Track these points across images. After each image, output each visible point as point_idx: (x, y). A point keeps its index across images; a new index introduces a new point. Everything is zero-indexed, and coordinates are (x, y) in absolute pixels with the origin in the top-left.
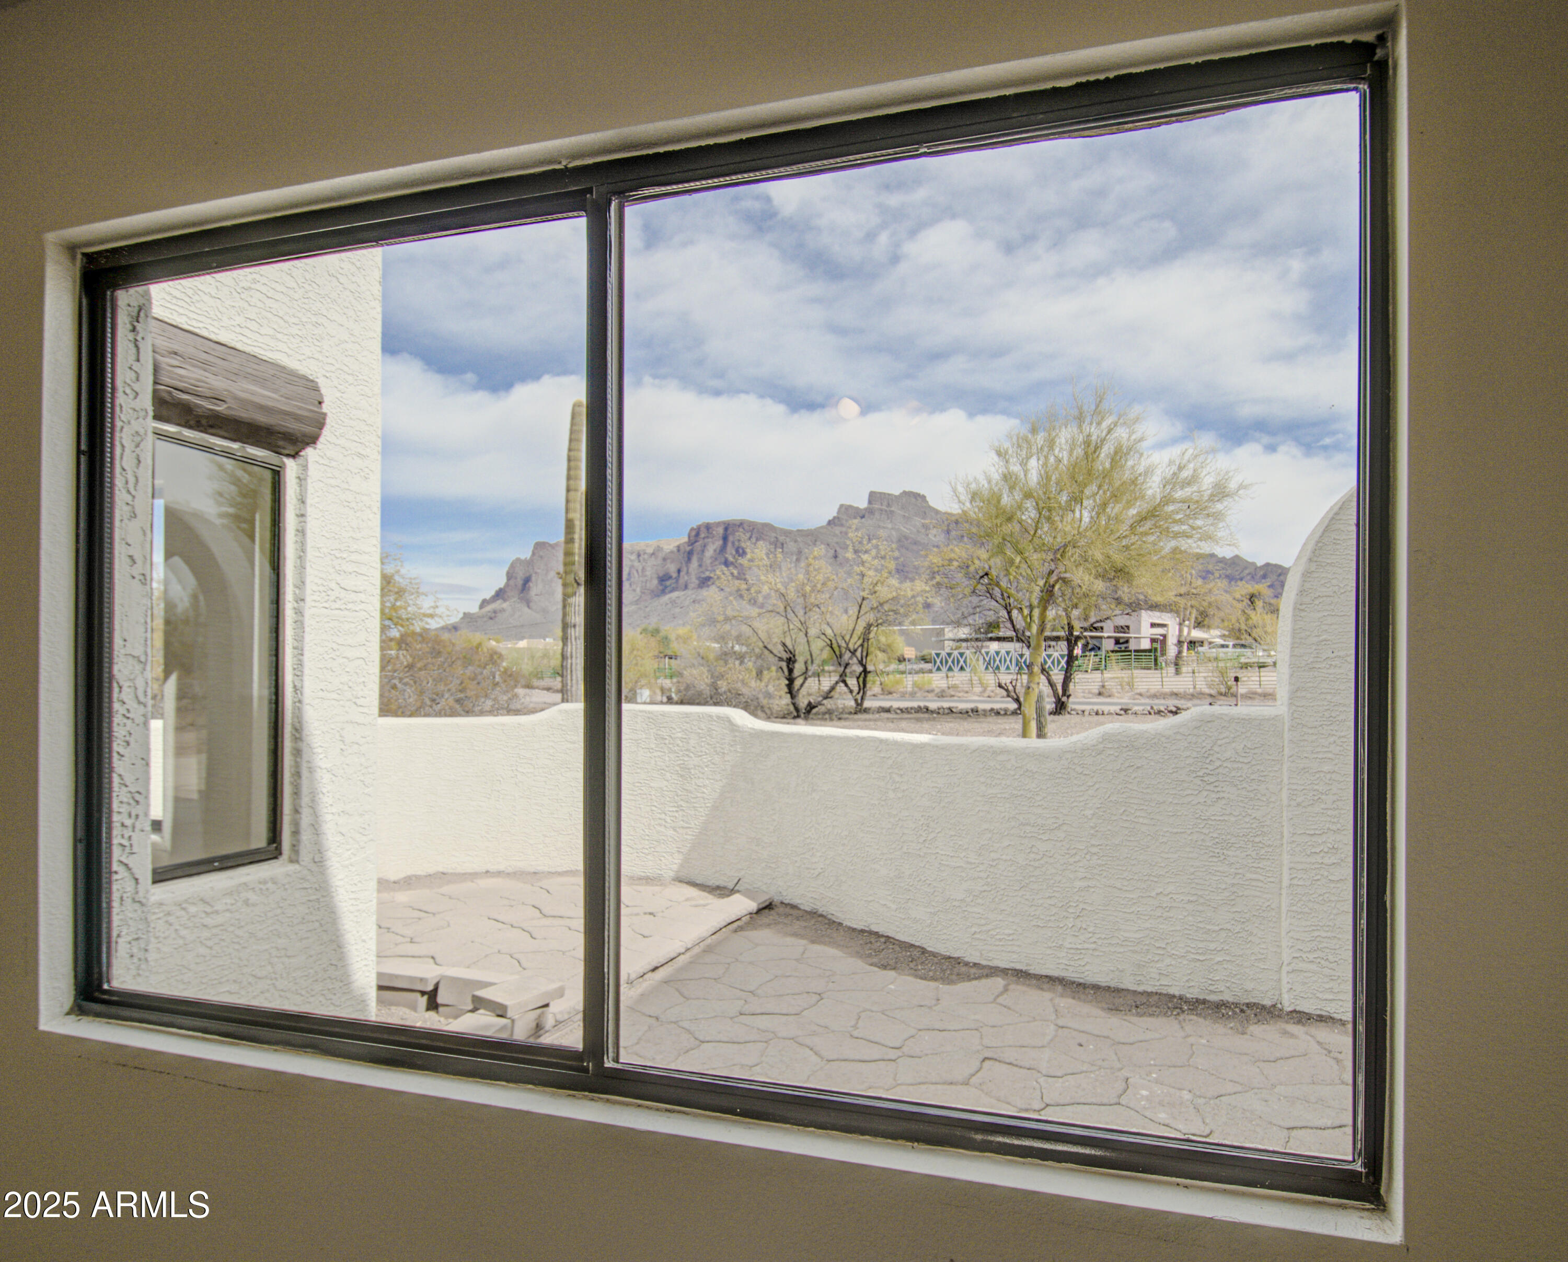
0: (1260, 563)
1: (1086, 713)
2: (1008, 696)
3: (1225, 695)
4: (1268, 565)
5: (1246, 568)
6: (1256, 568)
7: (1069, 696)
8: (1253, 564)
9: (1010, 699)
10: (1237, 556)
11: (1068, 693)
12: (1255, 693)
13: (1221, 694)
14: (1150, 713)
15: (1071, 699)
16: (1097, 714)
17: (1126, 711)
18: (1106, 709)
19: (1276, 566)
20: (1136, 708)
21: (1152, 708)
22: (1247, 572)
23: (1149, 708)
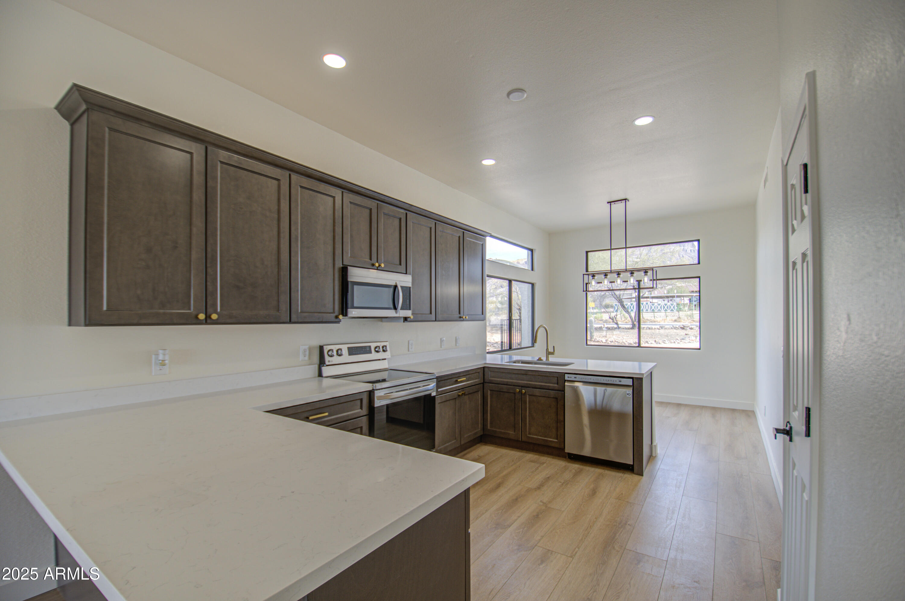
2: (613, 322)
9: (614, 323)
14: (672, 328)
16: (650, 329)
20: (666, 326)
21: (673, 326)
23: (672, 326)
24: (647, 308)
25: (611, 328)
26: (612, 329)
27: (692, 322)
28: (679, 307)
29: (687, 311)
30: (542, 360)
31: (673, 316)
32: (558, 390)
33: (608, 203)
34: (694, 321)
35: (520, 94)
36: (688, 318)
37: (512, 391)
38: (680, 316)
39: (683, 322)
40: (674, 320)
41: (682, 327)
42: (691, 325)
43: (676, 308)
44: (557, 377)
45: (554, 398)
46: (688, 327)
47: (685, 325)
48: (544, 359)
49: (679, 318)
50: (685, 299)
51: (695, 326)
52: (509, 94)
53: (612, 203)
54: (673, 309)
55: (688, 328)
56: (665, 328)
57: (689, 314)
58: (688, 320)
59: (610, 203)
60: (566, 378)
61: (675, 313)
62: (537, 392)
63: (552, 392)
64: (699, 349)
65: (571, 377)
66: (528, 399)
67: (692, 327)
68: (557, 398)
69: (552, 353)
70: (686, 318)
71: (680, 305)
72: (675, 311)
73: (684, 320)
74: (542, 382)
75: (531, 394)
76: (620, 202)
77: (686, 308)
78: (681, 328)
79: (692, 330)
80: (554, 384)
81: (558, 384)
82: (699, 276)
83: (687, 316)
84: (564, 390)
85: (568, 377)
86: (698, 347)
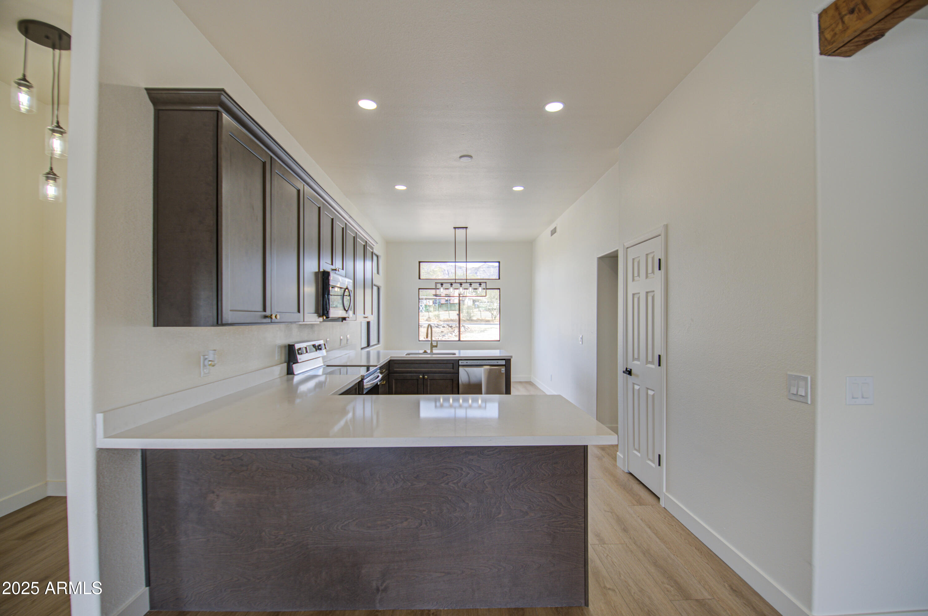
27: (439, 321)
28: (426, 308)
29: (433, 312)
30: (427, 352)
31: (422, 316)
32: (453, 373)
33: (454, 228)
34: (440, 320)
35: (469, 158)
36: (436, 318)
37: (415, 378)
38: (430, 317)
39: (433, 322)
40: (425, 319)
41: (437, 325)
42: (443, 324)
43: (424, 309)
44: (453, 364)
45: (450, 379)
46: (441, 325)
47: (439, 324)
48: (429, 351)
49: (429, 318)
50: (430, 301)
51: (446, 325)
52: (461, 157)
53: (456, 229)
54: (422, 310)
55: (441, 327)
56: (423, 326)
57: (437, 315)
58: (436, 320)
59: (455, 228)
60: (460, 364)
61: (423, 314)
62: (437, 376)
63: (449, 375)
64: (499, 341)
65: (464, 363)
66: (429, 383)
67: (444, 325)
68: (453, 380)
69: (436, 346)
70: (434, 318)
71: (427, 307)
72: (423, 312)
73: (433, 320)
74: (440, 368)
75: (431, 378)
76: (462, 229)
77: (432, 309)
78: (436, 326)
79: (444, 328)
80: (450, 369)
81: (453, 369)
82: (499, 288)
83: (435, 316)
84: (458, 372)
85: (462, 363)
86: (499, 340)
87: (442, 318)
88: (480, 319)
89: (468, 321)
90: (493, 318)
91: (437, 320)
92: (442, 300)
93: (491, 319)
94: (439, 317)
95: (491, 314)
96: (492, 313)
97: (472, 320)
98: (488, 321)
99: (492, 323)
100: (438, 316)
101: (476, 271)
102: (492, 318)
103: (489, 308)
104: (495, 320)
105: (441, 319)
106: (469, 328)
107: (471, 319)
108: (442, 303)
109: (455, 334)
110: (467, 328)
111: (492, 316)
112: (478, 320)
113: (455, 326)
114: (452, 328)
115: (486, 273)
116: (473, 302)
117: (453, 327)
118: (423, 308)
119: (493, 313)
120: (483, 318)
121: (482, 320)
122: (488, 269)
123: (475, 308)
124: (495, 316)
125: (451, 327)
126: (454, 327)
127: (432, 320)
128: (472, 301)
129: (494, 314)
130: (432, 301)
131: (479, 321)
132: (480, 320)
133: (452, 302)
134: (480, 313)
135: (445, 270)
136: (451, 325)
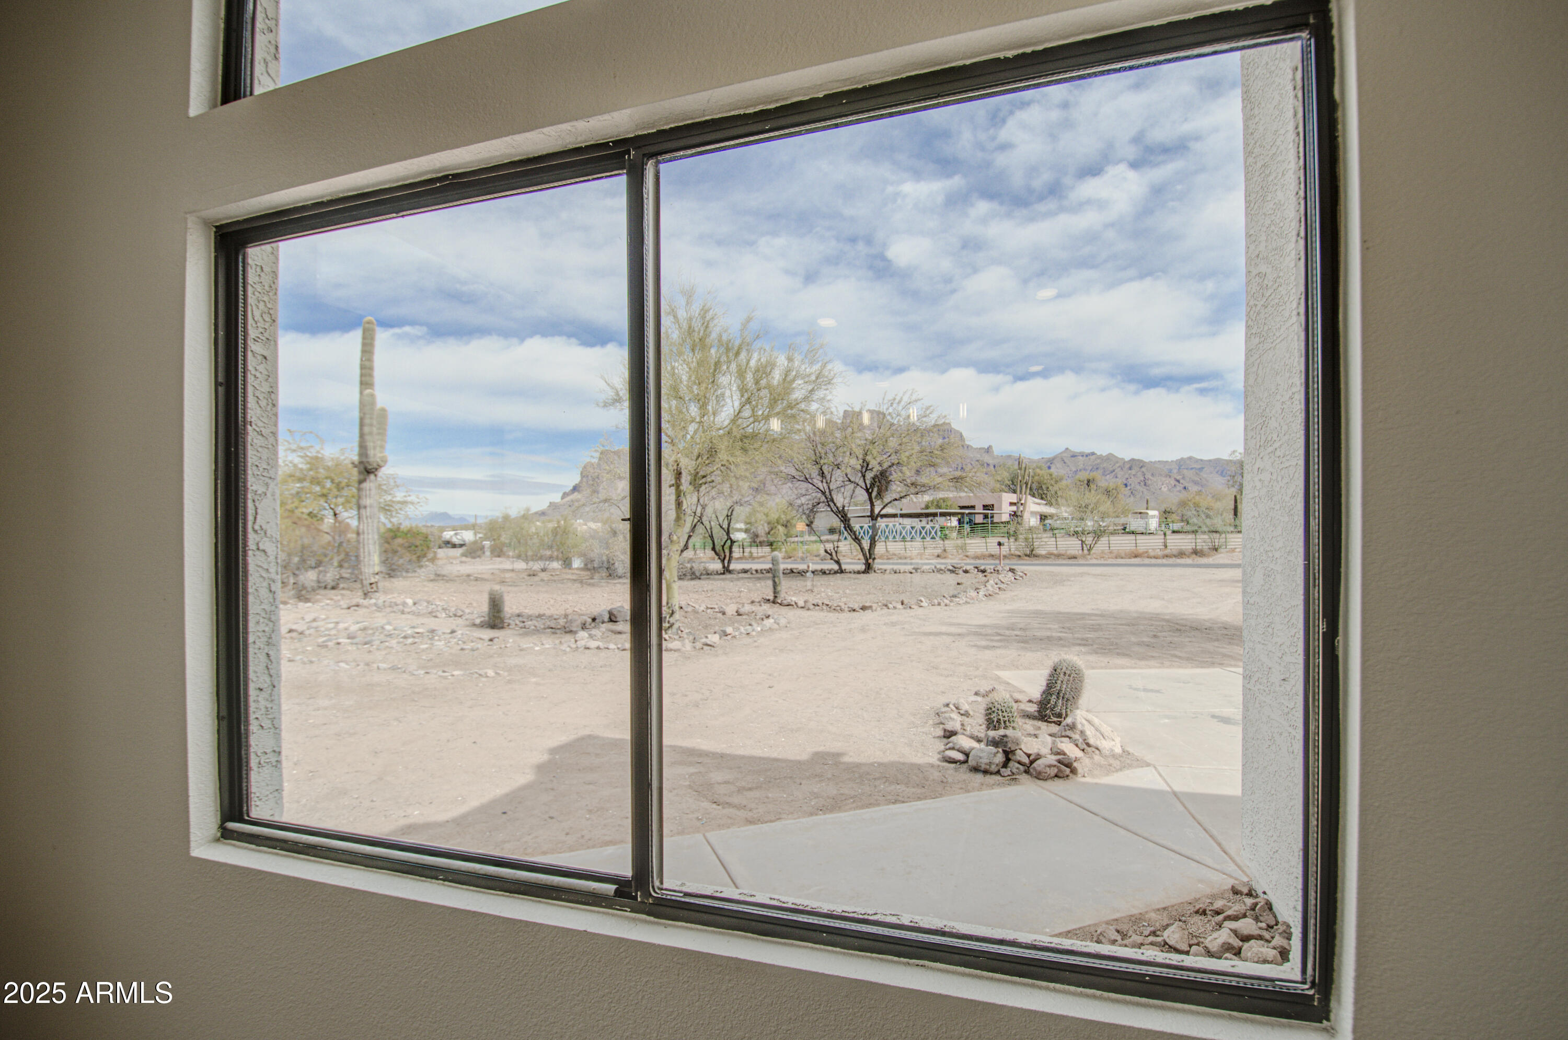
0: (1127, 459)
1: (888, 572)
2: (831, 559)
3: (1029, 556)
4: (1133, 460)
5: (1117, 462)
6: (1124, 463)
7: (874, 559)
8: (1123, 459)
9: (832, 561)
10: (1110, 454)
11: (873, 557)
12: (1052, 554)
13: (1026, 555)
14: (934, 572)
15: (876, 561)
16: (895, 572)
17: (916, 569)
18: (902, 568)
19: (1138, 460)
20: (925, 567)
21: (935, 567)
22: (1118, 465)
23: (933, 567)
24: (894, 533)
25: (827, 572)
26: (830, 574)
27: (965, 558)
28: (944, 532)
29: (957, 540)
31: (934, 547)
38: (946, 548)
39: (951, 559)
40: (936, 554)
41: (951, 568)
42: (966, 564)
43: (939, 533)
46: (961, 569)
49: (945, 551)
50: (953, 518)
54: (935, 536)
55: (961, 572)
57: (959, 545)
61: (937, 542)
70: (955, 551)
71: (945, 529)
72: (937, 539)
77: (955, 533)
78: (949, 570)
83: (957, 547)
87: (972, 551)
88: (1055, 552)
89: (1027, 558)
90: (1086, 552)
91: (961, 556)
92: (976, 516)
93: (1080, 552)
94: (966, 549)
95: (1080, 542)
96: (1082, 541)
97: (1036, 556)
98: (1075, 558)
99: (1081, 562)
100: (963, 548)
101: (1049, 464)
102: (1083, 549)
103: (1077, 529)
104: (1089, 554)
105: (968, 554)
106: (1026, 574)
107: (1034, 552)
108: (976, 522)
109: (987, 590)
110: (1021, 574)
111: (1082, 547)
112: (1049, 556)
113: (992, 571)
114: (985, 574)
115: (1068, 466)
116: (1041, 519)
117: (989, 571)
118: (936, 533)
119: (1084, 539)
120: (1062, 550)
121: (1058, 556)
122: (1073, 459)
123: (1045, 530)
124: (1088, 546)
125: (984, 571)
126: (991, 573)
127: (950, 556)
128: (1039, 517)
129: (1087, 542)
130: (957, 518)
131: (1053, 557)
132: (1055, 555)
133: (996, 520)
134: (1054, 539)
135: (988, 465)
136: (982, 568)
